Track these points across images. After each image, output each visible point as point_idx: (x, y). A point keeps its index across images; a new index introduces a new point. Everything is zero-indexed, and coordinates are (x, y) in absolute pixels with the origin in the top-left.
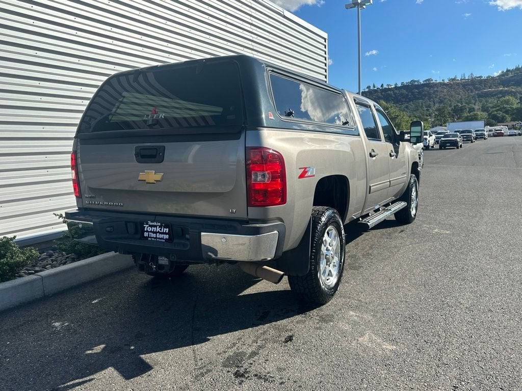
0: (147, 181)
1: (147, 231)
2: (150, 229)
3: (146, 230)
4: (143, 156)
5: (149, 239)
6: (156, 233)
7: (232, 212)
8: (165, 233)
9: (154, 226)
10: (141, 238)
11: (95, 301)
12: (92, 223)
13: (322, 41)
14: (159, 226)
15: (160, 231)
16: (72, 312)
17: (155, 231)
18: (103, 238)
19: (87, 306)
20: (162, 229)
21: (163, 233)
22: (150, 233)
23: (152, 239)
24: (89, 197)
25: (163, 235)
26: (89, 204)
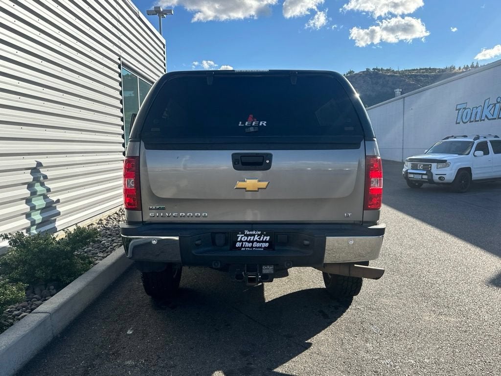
0: (247, 189)
1: (241, 241)
2: (245, 238)
3: (239, 239)
4: (244, 164)
5: (243, 249)
6: (253, 242)
7: (348, 216)
8: (266, 242)
9: (251, 235)
10: (231, 250)
11: (130, 332)
12: (177, 238)
13: (162, 46)
14: (258, 235)
15: (258, 240)
16: (124, 348)
17: (251, 240)
18: (193, 252)
19: (130, 338)
20: (262, 237)
21: (262, 242)
22: (244, 243)
23: (247, 249)
24: (155, 209)
25: (261, 244)
26: (154, 216)
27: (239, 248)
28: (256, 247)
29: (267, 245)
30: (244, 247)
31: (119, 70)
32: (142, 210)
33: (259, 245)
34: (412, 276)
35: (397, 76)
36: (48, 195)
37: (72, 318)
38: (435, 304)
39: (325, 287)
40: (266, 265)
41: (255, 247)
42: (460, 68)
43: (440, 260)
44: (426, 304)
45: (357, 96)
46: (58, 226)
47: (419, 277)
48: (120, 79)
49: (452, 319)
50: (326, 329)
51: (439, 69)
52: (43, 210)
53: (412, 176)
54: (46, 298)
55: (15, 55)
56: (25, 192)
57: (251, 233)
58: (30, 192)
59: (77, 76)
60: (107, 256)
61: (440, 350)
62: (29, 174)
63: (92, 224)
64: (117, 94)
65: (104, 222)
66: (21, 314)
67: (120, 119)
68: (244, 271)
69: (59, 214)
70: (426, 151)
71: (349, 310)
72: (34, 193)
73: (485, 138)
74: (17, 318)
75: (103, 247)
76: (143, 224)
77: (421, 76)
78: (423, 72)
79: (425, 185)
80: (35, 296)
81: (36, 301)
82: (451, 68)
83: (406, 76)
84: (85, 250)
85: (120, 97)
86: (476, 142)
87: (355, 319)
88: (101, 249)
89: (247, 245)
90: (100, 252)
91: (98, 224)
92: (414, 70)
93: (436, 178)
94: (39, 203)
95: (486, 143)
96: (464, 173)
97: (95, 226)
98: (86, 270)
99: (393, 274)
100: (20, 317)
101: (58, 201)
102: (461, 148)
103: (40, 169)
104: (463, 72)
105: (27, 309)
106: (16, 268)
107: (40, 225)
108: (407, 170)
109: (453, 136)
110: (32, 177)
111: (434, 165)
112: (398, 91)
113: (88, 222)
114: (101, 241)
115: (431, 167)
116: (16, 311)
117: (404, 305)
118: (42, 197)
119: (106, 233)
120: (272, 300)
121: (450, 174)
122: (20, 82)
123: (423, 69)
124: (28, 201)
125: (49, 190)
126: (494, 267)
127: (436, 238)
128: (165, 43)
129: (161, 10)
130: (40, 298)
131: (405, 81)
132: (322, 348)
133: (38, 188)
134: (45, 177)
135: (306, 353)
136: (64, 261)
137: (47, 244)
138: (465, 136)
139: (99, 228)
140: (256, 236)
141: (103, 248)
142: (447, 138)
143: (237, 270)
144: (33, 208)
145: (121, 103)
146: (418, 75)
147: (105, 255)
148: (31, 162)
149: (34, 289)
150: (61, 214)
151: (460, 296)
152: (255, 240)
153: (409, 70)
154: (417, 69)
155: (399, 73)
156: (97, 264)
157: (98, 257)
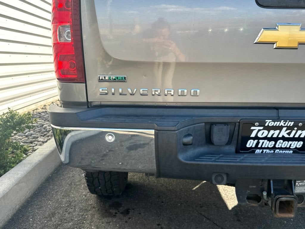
0: (278, 44)
1: (256, 138)
2: (263, 133)
3: (253, 135)
5: (258, 151)
6: (276, 140)
8: (299, 139)
9: (275, 128)
10: (237, 152)
12: (151, 132)
14: (289, 128)
15: (287, 136)
17: (275, 136)
18: (181, 157)
20: (294, 132)
21: (294, 139)
22: (261, 141)
23: (265, 151)
24: (109, 80)
25: (290, 142)
26: (106, 94)
27: (252, 150)
28: (281, 148)
29: (300, 144)
30: (261, 148)
32: (86, 83)
33: (286, 144)
41: (278, 148)
57: (277, 124)
60: (46, 142)
63: (36, 109)
75: (45, 130)
76: (88, 107)
84: (26, 134)
88: (42, 133)
89: (267, 144)
90: (41, 136)
91: (43, 109)
97: (40, 110)
113: (33, 107)
114: (43, 125)
140: (285, 129)
141: (45, 132)
143: (251, 187)
147: (46, 140)
152: (280, 136)
156: (36, 150)
157: (39, 141)
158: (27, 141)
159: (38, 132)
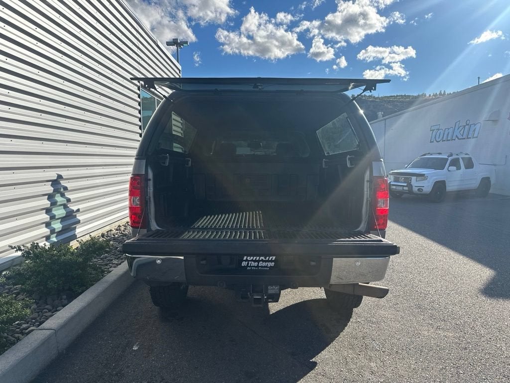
5: (248, 268)
6: (258, 261)
8: (272, 261)
11: (135, 348)
12: (182, 258)
13: (178, 72)
16: (128, 367)
19: (135, 355)
21: (268, 261)
22: (250, 262)
23: (252, 268)
25: (267, 263)
28: (262, 267)
31: (138, 92)
33: (264, 264)
34: (406, 286)
35: (377, 101)
36: (68, 205)
37: (80, 332)
38: (431, 316)
39: (325, 297)
40: (272, 285)
41: (260, 267)
42: (430, 95)
43: (428, 269)
44: (422, 317)
45: (361, 112)
46: (78, 233)
47: (412, 287)
48: (139, 100)
49: (451, 335)
50: (329, 346)
51: (413, 96)
52: (63, 219)
53: (394, 187)
54: (58, 309)
55: (37, 74)
56: (46, 203)
58: (50, 203)
59: (98, 96)
60: (120, 264)
61: (444, 371)
62: (50, 186)
63: (111, 230)
64: (136, 113)
65: (122, 228)
66: (29, 327)
67: (139, 135)
68: (250, 292)
69: (78, 222)
70: (406, 166)
71: (350, 323)
72: (54, 204)
73: (457, 155)
74: (25, 333)
77: (397, 101)
78: (399, 99)
79: (404, 196)
80: (47, 307)
81: (47, 312)
82: (422, 95)
83: (385, 101)
84: (102, 257)
85: (139, 116)
86: (450, 159)
87: (356, 334)
88: (116, 256)
89: (253, 264)
90: (115, 258)
91: (117, 230)
92: (392, 96)
93: (415, 189)
94: (59, 212)
95: (458, 160)
96: (440, 186)
97: (114, 231)
98: (97, 280)
99: (388, 284)
100: (27, 331)
101: (78, 210)
102: (439, 164)
103: (61, 182)
104: (432, 99)
105: (36, 322)
106: (29, 279)
107: (59, 233)
108: (390, 182)
109: (429, 153)
110: (53, 189)
111: (414, 178)
112: (380, 114)
113: (108, 228)
115: (411, 180)
116: (24, 324)
117: (402, 317)
118: (62, 207)
119: (123, 239)
120: (276, 312)
121: (427, 186)
122: (41, 100)
123: (399, 96)
124: (48, 211)
125: (69, 200)
126: (479, 276)
127: (422, 246)
128: (180, 69)
129: (179, 41)
130: (51, 308)
131: (384, 105)
132: (327, 369)
133: (59, 199)
134: (66, 188)
135: (312, 374)
136: (76, 272)
137: (60, 256)
138: (440, 154)
139: (117, 234)
142: (425, 155)
143: (243, 290)
144: (53, 217)
145: (140, 121)
146: (394, 101)
147: (119, 262)
148: (52, 174)
149: (46, 299)
150: (81, 222)
151: (453, 307)
153: (387, 97)
154: (394, 96)
155: (380, 99)
156: (111, 272)
157: (113, 264)
158: (103, 264)
159: (113, 255)
